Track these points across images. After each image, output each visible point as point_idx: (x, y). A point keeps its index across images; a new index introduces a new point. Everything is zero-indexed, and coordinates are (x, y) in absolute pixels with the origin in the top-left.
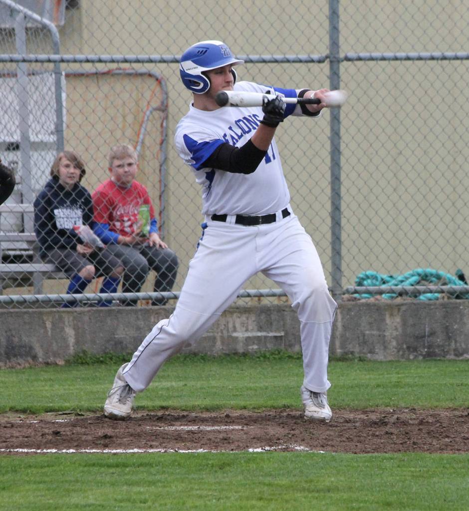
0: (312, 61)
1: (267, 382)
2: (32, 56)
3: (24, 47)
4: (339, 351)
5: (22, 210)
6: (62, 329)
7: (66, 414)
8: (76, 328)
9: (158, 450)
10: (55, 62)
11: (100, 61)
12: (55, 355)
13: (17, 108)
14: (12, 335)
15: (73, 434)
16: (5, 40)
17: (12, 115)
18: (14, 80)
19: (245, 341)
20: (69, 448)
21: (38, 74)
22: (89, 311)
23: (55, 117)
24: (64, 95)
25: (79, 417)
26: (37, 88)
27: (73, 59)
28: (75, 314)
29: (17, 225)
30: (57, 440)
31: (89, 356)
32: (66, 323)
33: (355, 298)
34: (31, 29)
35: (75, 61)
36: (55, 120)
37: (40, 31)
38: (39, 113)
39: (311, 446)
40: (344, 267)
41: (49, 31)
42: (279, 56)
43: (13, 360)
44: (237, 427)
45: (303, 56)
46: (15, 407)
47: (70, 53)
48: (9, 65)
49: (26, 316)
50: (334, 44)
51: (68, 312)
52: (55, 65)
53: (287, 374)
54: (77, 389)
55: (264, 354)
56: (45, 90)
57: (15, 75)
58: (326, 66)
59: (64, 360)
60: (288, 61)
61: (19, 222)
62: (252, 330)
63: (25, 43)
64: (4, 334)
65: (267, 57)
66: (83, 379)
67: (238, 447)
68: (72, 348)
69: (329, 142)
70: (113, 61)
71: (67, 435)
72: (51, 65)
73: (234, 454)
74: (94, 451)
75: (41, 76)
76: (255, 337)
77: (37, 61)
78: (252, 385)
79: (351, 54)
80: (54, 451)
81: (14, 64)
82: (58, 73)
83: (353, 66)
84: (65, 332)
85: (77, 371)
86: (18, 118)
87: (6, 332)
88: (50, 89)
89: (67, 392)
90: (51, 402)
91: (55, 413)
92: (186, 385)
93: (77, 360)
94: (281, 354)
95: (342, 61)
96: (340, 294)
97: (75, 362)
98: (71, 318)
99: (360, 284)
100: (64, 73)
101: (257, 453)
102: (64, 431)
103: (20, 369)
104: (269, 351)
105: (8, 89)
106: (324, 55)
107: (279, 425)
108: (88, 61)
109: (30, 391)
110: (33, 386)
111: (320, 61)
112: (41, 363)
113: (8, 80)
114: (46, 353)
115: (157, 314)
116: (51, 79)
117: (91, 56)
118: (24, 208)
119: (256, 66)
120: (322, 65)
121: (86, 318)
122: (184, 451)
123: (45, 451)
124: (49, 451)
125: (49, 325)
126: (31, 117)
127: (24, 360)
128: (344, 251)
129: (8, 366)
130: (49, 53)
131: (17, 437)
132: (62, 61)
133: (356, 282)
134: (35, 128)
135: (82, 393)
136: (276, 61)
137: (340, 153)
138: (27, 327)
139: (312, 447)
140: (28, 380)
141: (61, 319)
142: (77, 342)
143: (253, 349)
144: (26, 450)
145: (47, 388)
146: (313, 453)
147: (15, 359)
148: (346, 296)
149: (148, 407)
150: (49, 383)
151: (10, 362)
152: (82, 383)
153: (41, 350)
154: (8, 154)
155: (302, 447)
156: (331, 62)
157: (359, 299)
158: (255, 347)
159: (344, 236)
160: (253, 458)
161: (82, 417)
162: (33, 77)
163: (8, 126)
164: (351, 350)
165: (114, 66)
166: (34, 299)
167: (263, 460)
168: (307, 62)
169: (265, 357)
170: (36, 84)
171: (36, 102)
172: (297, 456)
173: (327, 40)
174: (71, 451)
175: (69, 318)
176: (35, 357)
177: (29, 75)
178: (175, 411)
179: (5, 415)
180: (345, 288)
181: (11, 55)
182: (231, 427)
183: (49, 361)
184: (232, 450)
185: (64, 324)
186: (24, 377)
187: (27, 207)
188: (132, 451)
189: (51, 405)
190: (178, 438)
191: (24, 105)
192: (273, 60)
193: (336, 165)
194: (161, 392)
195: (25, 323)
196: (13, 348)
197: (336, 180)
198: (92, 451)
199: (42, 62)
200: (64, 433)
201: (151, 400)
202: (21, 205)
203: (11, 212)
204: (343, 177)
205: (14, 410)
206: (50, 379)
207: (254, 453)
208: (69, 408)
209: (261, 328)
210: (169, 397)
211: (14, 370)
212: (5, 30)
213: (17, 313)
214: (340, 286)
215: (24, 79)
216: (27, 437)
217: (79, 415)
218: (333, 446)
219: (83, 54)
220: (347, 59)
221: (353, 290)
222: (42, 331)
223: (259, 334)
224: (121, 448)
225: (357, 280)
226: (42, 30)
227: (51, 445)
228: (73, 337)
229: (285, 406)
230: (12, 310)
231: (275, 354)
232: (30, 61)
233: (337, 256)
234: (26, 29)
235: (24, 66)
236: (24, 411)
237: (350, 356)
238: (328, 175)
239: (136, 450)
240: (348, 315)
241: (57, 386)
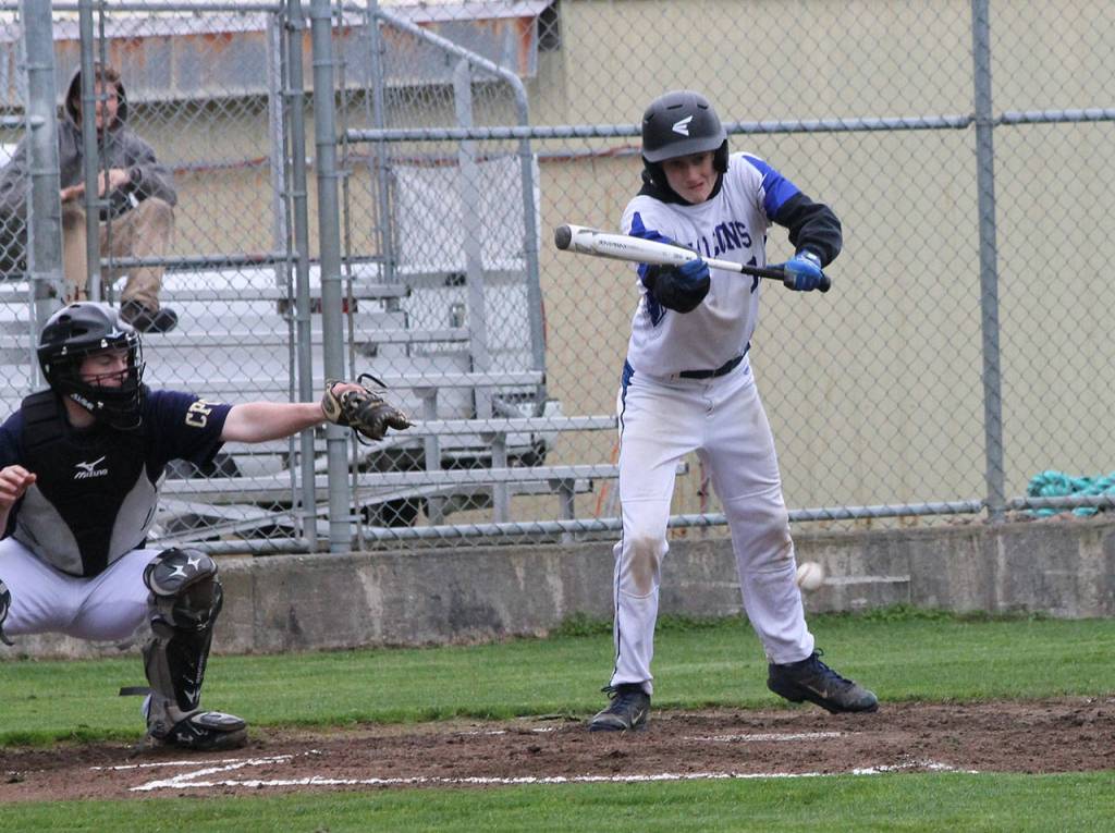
0: (947, 126)
1: (882, 659)
2: (484, 130)
3: (470, 115)
4: (1001, 604)
5: (471, 383)
6: (542, 579)
7: (551, 719)
8: (565, 578)
9: (703, 775)
10: (521, 138)
11: (596, 135)
12: (532, 621)
13: (461, 215)
14: (460, 591)
15: (562, 751)
16: (439, 105)
17: (452, 227)
18: (454, 170)
19: (845, 593)
20: (556, 774)
21: (493, 158)
22: (585, 548)
23: (523, 227)
24: (537, 192)
25: (572, 724)
26: (492, 182)
27: (550, 134)
28: (563, 553)
29: (464, 409)
30: (536, 761)
31: (587, 622)
32: (549, 569)
33: (1028, 517)
34: (480, 84)
35: (554, 136)
36: (524, 232)
37: (495, 88)
38: (496, 223)
39: (955, 762)
40: (1006, 465)
41: (511, 87)
42: (892, 120)
43: (463, 631)
44: (832, 734)
45: (932, 119)
46: (465, 710)
47: (547, 123)
48: (445, 145)
49: (482, 559)
50: (983, 96)
51: (551, 551)
52: (521, 143)
53: (916, 644)
54: (568, 677)
55: (879, 612)
56: (506, 184)
57: (455, 162)
58: (970, 134)
59: (547, 630)
60: (907, 127)
61: (468, 404)
62: (857, 573)
63: (471, 107)
64: (447, 589)
65: (872, 121)
66: (578, 661)
67: (835, 768)
68: (559, 610)
69: (978, 259)
70: (616, 134)
71: (552, 753)
72: (515, 144)
73: (828, 778)
74: (597, 778)
75: (498, 161)
76: (861, 585)
77: (491, 137)
78: (857, 664)
79: (1012, 113)
80: (531, 779)
81: (454, 144)
82: (525, 155)
83: (1014, 133)
84: (547, 584)
85: (570, 647)
86: (463, 232)
87: (450, 586)
88: (513, 183)
89: (552, 682)
90: (526, 700)
91: (533, 718)
92: (748, 666)
93: (569, 630)
94: (907, 611)
95: (997, 125)
96: (1001, 511)
97: (565, 634)
98: (557, 561)
99: (1035, 493)
100: (535, 156)
101: (867, 776)
102: (548, 747)
103: (475, 647)
104: (885, 607)
105: (445, 184)
106: (966, 115)
107: (903, 729)
108: (575, 135)
109: (491, 682)
110: (496, 673)
111: (960, 126)
112: (508, 635)
113: (444, 170)
114: (517, 618)
115: (698, 550)
116: (516, 166)
117: (581, 127)
118: (476, 380)
119: (855, 137)
120: (963, 132)
121: (582, 560)
122: (745, 776)
123: (515, 780)
124: (523, 780)
125: (520, 573)
126: (484, 230)
127: (482, 630)
128: (1006, 438)
129: (454, 642)
130: (509, 124)
131: (470, 758)
132: (534, 136)
133: (1028, 490)
134: (491, 248)
135: (577, 683)
136: (887, 128)
137: (996, 277)
138: (486, 576)
139: (957, 763)
140: (488, 664)
141: (540, 560)
142: (568, 600)
143: (859, 604)
144: (484, 780)
145: (519, 676)
146: (959, 775)
147: (466, 630)
148: (1012, 513)
149: (685, 705)
150: (521, 669)
151: (457, 635)
152: (576, 667)
153: (508, 614)
154: (448, 292)
155: (941, 765)
156: (979, 127)
157: (1034, 519)
158: (863, 601)
159: (1005, 414)
160: (861, 785)
161: (578, 723)
162: (486, 164)
163: (447, 247)
164: (1022, 602)
165: (619, 142)
166: (494, 529)
167: (875, 787)
168: (938, 127)
169: (879, 617)
170: (490, 175)
171: (491, 206)
172: (933, 780)
173: (970, 91)
174: (560, 779)
175: (552, 560)
176: (498, 627)
177: (479, 161)
178: (730, 710)
179: (450, 722)
180: (1009, 501)
181: (448, 129)
182: (824, 735)
183: (523, 632)
184: (825, 772)
185: (545, 570)
186: (482, 659)
187: (481, 378)
188: (659, 777)
189: (526, 704)
190: (735, 755)
191: (471, 210)
192: (881, 125)
193: (989, 296)
194: (706, 679)
195: (481, 570)
196: (462, 612)
197: (990, 320)
198: (593, 779)
199: (500, 138)
200: (547, 750)
201: (691, 692)
202: (469, 375)
203: (454, 387)
204: (1002, 316)
205: (463, 713)
206: (525, 662)
207: (861, 776)
208: (555, 709)
209: (872, 569)
210: (721, 687)
211: (464, 648)
212: (437, 87)
213: (467, 553)
214: (1001, 496)
215: (470, 168)
216: (486, 758)
217: (572, 719)
218: (991, 762)
219: (566, 123)
220: (1006, 121)
221: (1023, 504)
222: (509, 582)
223: (869, 579)
224: (641, 773)
225: (1031, 486)
226: (498, 86)
227: (525, 771)
228: (561, 591)
229: (912, 697)
230: (459, 549)
231: (897, 613)
232: (480, 138)
233: (996, 448)
234: (473, 85)
235: (470, 145)
236: (481, 715)
237: (1021, 611)
238: (978, 315)
239: (666, 776)
240: (1015, 543)
241: (535, 674)
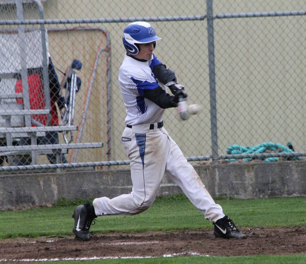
0: (197, 19)
1: (174, 214)
2: (27, 21)
3: (22, 16)
4: (217, 193)
5: (23, 114)
6: (50, 185)
7: (53, 237)
8: (58, 185)
9: (109, 257)
10: (41, 24)
11: (68, 22)
12: (47, 201)
13: (19, 52)
14: (19, 190)
15: (57, 249)
16: (11, 12)
17: (16, 57)
18: (16, 35)
19: (160, 189)
21: (31, 31)
22: (66, 174)
23: (42, 57)
24: (47, 44)
25: (61, 239)
26: (30, 40)
27: (52, 22)
28: (58, 176)
29: (21, 123)
30: (48, 253)
31: (66, 201)
32: (52, 182)
33: (227, 162)
34: (26, 4)
35: (53, 23)
37: (31, 6)
38: (32, 55)
39: (201, 252)
40: (219, 143)
41: (37, 5)
42: (176, 17)
43: (21, 205)
44: (156, 242)
45: (191, 16)
46: (21, 234)
47: (50, 18)
48: (13, 26)
49: (28, 178)
50: (210, 8)
51: (53, 175)
52: (41, 26)
53: (186, 208)
54: (60, 221)
55: (172, 197)
56: (36, 41)
57: (17, 32)
58: (205, 22)
59: (52, 204)
60: (182, 20)
61: (22, 122)
62: (165, 182)
63: (22, 13)
64: (15, 189)
65: (169, 17)
66: (63, 215)
67: (157, 255)
68: (56, 197)
69: (208, 68)
70: (76, 22)
71: (54, 250)
72: (39, 26)
73: (155, 258)
74: (70, 259)
75: (32, 32)
76: (166, 187)
77: (30, 23)
78: (165, 216)
79: (220, 14)
80: (46, 260)
81: (16, 26)
82: (43, 30)
83: (221, 22)
84: (52, 187)
85: (60, 210)
86: (20, 58)
87: (16, 188)
88: (38, 40)
89: (53, 223)
90: (43, 230)
91: (46, 237)
92: (125, 217)
93: (60, 204)
94: (183, 196)
95: (215, 19)
96: (217, 160)
97: (58, 205)
98: (55, 178)
99: (229, 153)
100: (46, 31)
101: (169, 257)
102: (52, 248)
103: (25, 210)
104: (175, 195)
105: (13, 41)
106: (204, 15)
107: (182, 240)
108: (61, 23)
109: (31, 223)
110: (33, 220)
111: (202, 19)
112: (37, 206)
113: (13, 35)
114: (40, 200)
115: (107, 174)
116: (39, 34)
117: (63, 20)
118: (25, 112)
119: (163, 24)
120: (202, 21)
121: (64, 178)
122: (124, 258)
123: (40, 260)
124: (42, 260)
125: (42, 183)
126: (28, 57)
127: (27, 205)
128: (219, 133)
129: (17, 209)
130: (37, 18)
131: (23, 252)
132: (46, 23)
133: (227, 152)
134: (30, 64)
135: (63, 224)
136: (175, 20)
137: (215, 74)
138: (28, 184)
139: (201, 253)
140: (30, 217)
141: (49, 178)
142: (59, 192)
143: (165, 194)
144: (28, 260)
145: (41, 221)
146: (202, 257)
147: (22, 204)
148: (221, 160)
149: (102, 231)
150: (42, 218)
151: (18, 206)
152: (62, 218)
153: (37, 199)
155: (196, 253)
156: (208, 20)
157: (229, 162)
158: (167, 193)
159: (218, 124)
160: (166, 261)
161: (63, 239)
162: (28, 33)
163: (14, 63)
164: (225, 193)
165: (77, 25)
166: (32, 167)
167: (172, 262)
168: (193, 20)
170: (30, 37)
171: (30, 49)
172: (193, 259)
173: (205, 6)
174: (56, 259)
175: (54, 179)
176: (33, 203)
177: (26, 32)
178: (119, 233)
179: (16, 239)
180: (220, 156)
181: (14, 21)
182: (153, 242)
183: (42, 205)
184: (154, 256)
185: (51, 182)
186: (28, 215)
187: (27, 112)
188: (92, 258)
189: (44, 232)
190: (121, 250)
191: (23, 50)
192: (173, 19)
193: (212, 82)
194: (110, 222)
195: (27, 182)
196: (20, 197)
197: (213, 90)
198: (68, 260)
199: (33, 24)
200: (51, 249)
201: (104, 227)
202: (23, 111)
203: (17, 115)
204: (217, 88)
205: (21, 235)
206: (43, 216)
207: (166, 257)
208: (54, 234)
209: (170, 181)
210: (115, 225)
211: (21, 211)
212: (10, 5)
213: (22, 176)
214: (217, 154)
215: (22, 34)
216: (29, 252)
217: (61, 237)
218: (214, 252)
219: (58, 18)
220: (218, 17)
221: (225, 157)
222: (38, 187)
223: (169, 185)
224: (86, 257)
225: (228, 150)
226: (33, 5)
227: (44, 257)
228: (57, 190)
229: (185, 228)
230: (19, 175)
231: (179, 197)
232: (26, 24)
233: (215, 137)
234: (23, 4)
235: (21, 26)
236: (27, 236)
237: (224, 196)
238: (208, 88)
239: (95, 258)
240: (222, 171)
241: (47, 220)
